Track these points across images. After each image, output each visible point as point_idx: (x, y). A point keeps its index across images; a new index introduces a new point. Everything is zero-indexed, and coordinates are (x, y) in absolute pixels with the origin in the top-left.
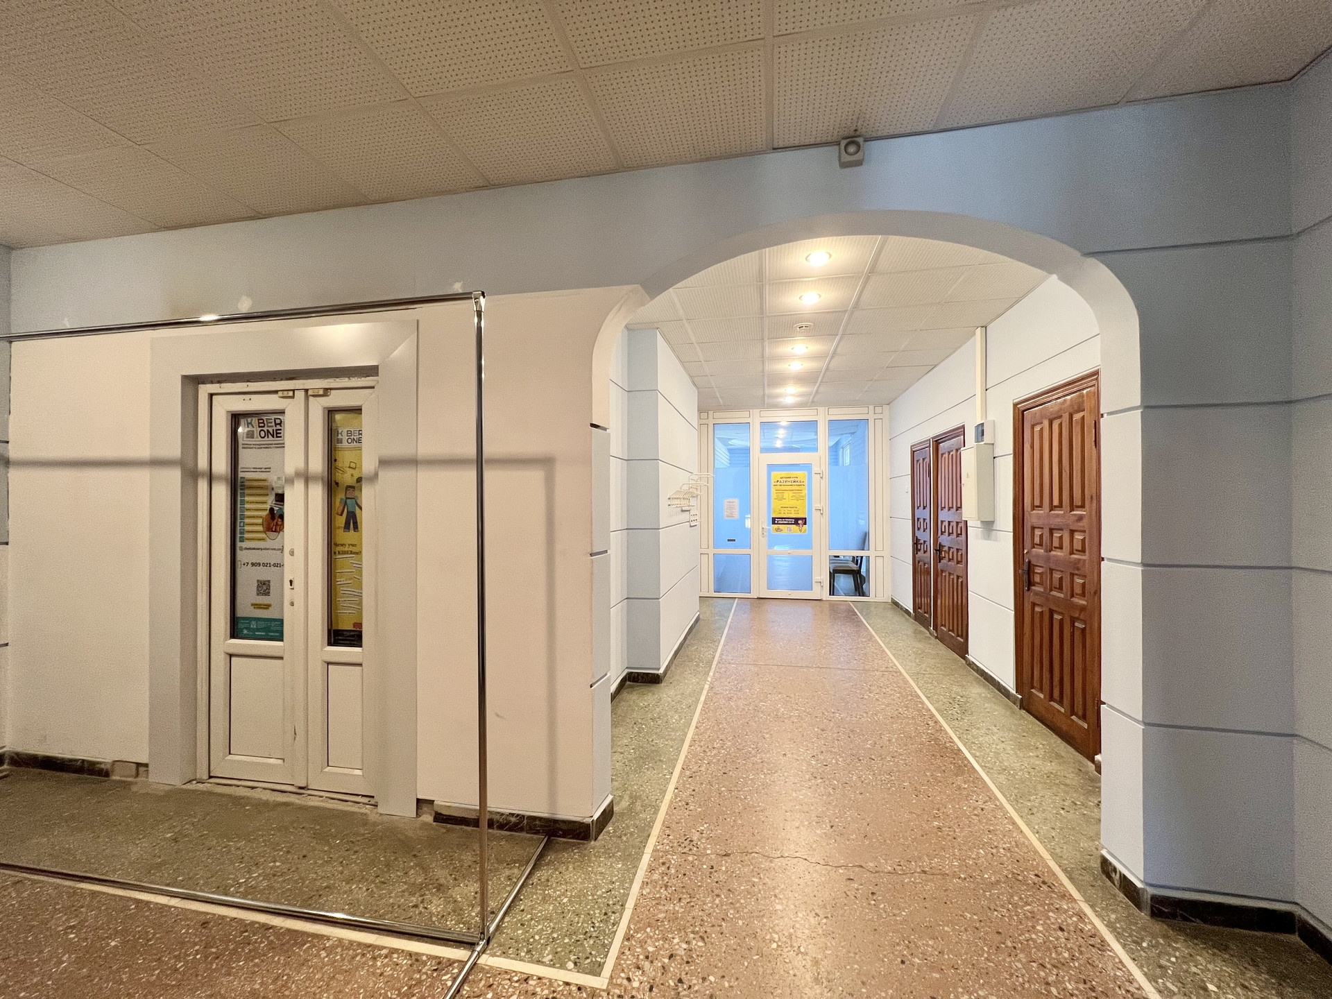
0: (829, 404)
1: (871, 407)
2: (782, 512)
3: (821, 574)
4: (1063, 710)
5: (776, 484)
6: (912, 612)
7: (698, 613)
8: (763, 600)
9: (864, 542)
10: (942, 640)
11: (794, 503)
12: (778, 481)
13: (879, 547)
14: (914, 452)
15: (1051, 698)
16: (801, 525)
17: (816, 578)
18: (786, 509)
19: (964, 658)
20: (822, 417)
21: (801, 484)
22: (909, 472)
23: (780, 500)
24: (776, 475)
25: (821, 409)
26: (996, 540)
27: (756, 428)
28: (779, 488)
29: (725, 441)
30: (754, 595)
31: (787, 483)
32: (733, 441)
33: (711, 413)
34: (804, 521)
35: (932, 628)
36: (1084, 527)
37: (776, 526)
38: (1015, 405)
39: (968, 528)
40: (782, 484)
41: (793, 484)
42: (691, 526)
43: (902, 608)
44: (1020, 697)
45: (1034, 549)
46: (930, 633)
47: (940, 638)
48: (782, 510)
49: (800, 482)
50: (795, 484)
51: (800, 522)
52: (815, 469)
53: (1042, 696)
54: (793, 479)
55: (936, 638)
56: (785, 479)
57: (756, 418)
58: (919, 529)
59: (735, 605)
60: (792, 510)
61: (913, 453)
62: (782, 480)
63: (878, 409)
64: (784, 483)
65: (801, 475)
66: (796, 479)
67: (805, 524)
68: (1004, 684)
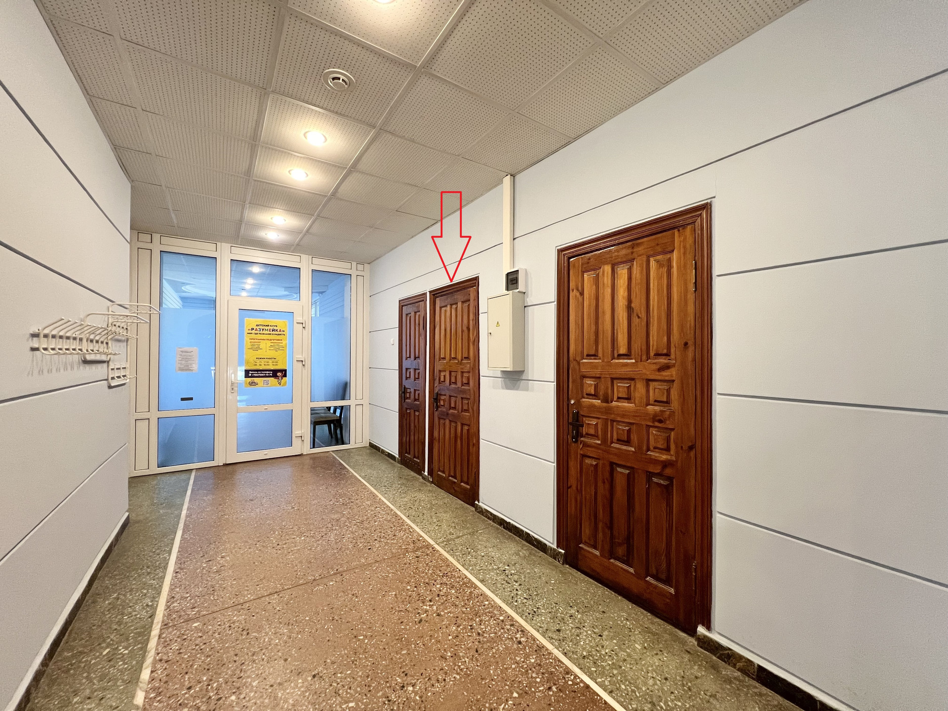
0: (314, 252)
1: (354, 264)
2: (258, 364)
3: (302, 427)
4: (632, 570)
5: (251, 332)
6: (397, 456)
7: (127, 514)
8: (231, 467)
9: (343, 391)
10: (440, 486)
11: (272, 354)
12: (252, 329)
13: (359, 396)
14: (402, 306)
15: (612, 555)
16: (280, 378)
17: (296, 432)
18: (263, 361)
19: (473, 505)
20: (306, 265)
21: (281, 333)
22: (396, 324)
23: (256, 350)
24: (251, 322)
25: (305, 257)
26: (527, 389)
27: (224, 267)
28: (253, 336)
29: (177, 286)
30: (219, 461)
31: (264, 332)
32: (188, 287)
33: (156, 237)
34: (284, 373)
35: (426, 473)
36: (672, 376)
37: (249, 380)
38: (560, 251)
39: (481, 378)
40: (258, 332)
41: (272, 333)
42: (110, 387)
43: (383, 452)
44: (563, 551)
45: (584, 400)
46: (423, 478)
47: (440, 483)
48: (258, 361)
49: (280, 331)
50: (274, 333)
51: (279, 374)
52: (298, 318)
53: (597, 553)
54: (272, 328)
55: (432, 482)
56: (261, 327)
57: (226, 253)
58: (407, 378)
59: (191, 482)
60: (270, 361)
61: (401, 308)
62: (258, 328)
63: (360, 267)
64: (261, 332)
65: (281, 323)
66: (275, 328)
67: (285, 376)
68: (536, 536)
